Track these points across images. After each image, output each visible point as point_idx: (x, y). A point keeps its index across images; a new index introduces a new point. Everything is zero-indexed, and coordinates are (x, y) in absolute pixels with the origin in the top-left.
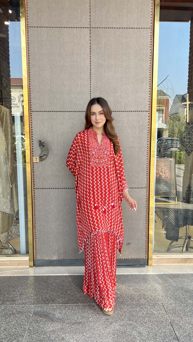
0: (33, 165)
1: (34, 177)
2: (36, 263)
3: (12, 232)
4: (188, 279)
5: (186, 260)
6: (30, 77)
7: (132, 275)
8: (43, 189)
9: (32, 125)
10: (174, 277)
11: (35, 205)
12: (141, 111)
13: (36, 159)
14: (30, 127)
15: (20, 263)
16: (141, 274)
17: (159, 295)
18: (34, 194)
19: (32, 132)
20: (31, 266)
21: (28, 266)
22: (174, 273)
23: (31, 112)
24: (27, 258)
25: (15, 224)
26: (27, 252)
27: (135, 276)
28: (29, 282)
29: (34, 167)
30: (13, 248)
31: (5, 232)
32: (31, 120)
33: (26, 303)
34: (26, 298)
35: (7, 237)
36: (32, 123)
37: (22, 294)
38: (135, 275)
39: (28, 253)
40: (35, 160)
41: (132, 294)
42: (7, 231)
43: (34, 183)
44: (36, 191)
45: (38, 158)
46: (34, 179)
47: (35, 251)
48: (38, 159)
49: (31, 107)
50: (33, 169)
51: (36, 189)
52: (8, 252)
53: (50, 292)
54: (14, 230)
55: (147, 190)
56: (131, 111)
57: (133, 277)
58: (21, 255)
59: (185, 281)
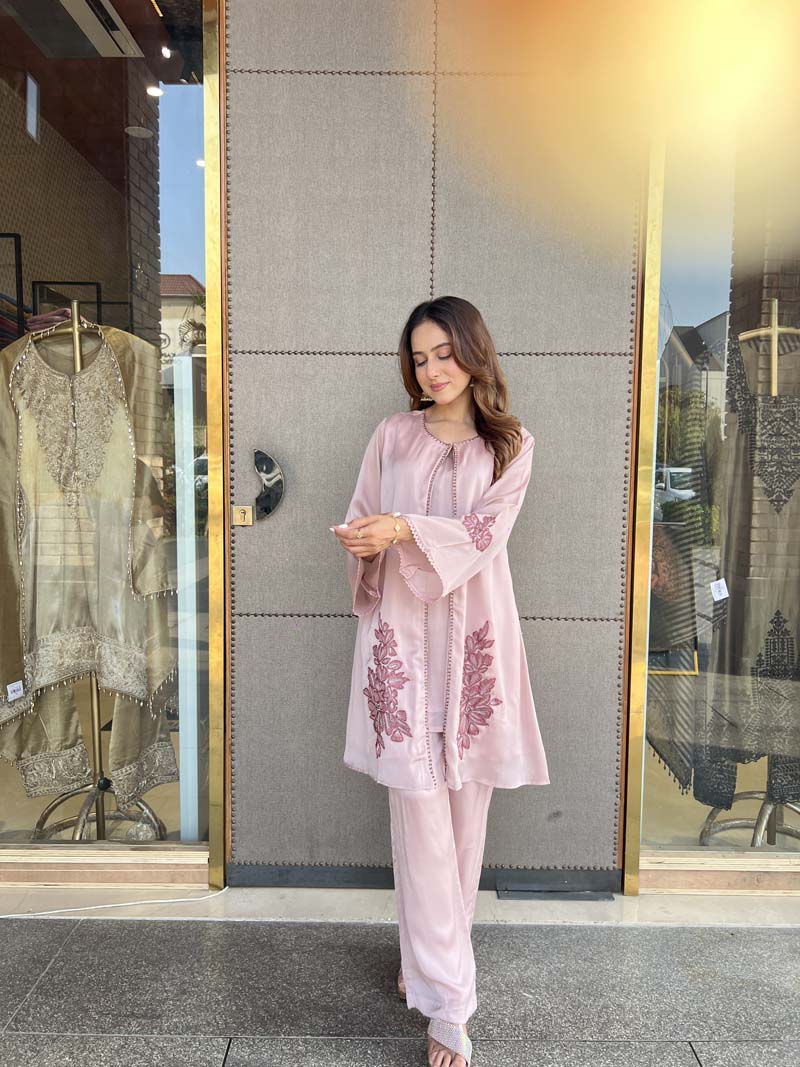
0: (233, 535)
1: (233, 576)
2: (234, 876)
3: (151, 761)
4: (774, 951)
5: (757, 879)
6: (228, 237)
7: (569, 930)
8: (262, 615)
9: (231, 398)
10: (721, 940)
11: (233, 671)
12: (605, 354)
13: (243, 514)
14: (227, 406)
15: (175, 874)
16: (599, 924)
17: (675, 1010)
18: (233, 633)
19: (232, 422)
20: (214, 887)
21: (206, 886)
22: (718, 924)
23: (230, 353)
24: (201, 857)
25: (163, 736)
26: (204, 836)
27: (581, 931)
28: (209, 943)
29: (233, 542)
30: (156, 819)
31: (130, 763)
32: (230, 382)
33: (196, 1029)
34: (198, 1007)
35: (137, 781)
36: (231, 390)
37: (184, 992)
38: (581, 929)
39: (208, 840)
40: (237, 520)
41: (577, 1003)
42: (137, 759)
43: (233, 596)
44: (240, 622)
45: (249, 509)
46: (233, 583)
47: (229, 833)
48: (249, 515)
49: (230, 339)
50: (233, 548)
51: (240, 615)
52: (137, 834)
53: (284, 988)
54: (159, 756)
55: (621, 628)
56: (571, 354)
57: (574, 937)
58: (181, 843)
59: (760, 956)
